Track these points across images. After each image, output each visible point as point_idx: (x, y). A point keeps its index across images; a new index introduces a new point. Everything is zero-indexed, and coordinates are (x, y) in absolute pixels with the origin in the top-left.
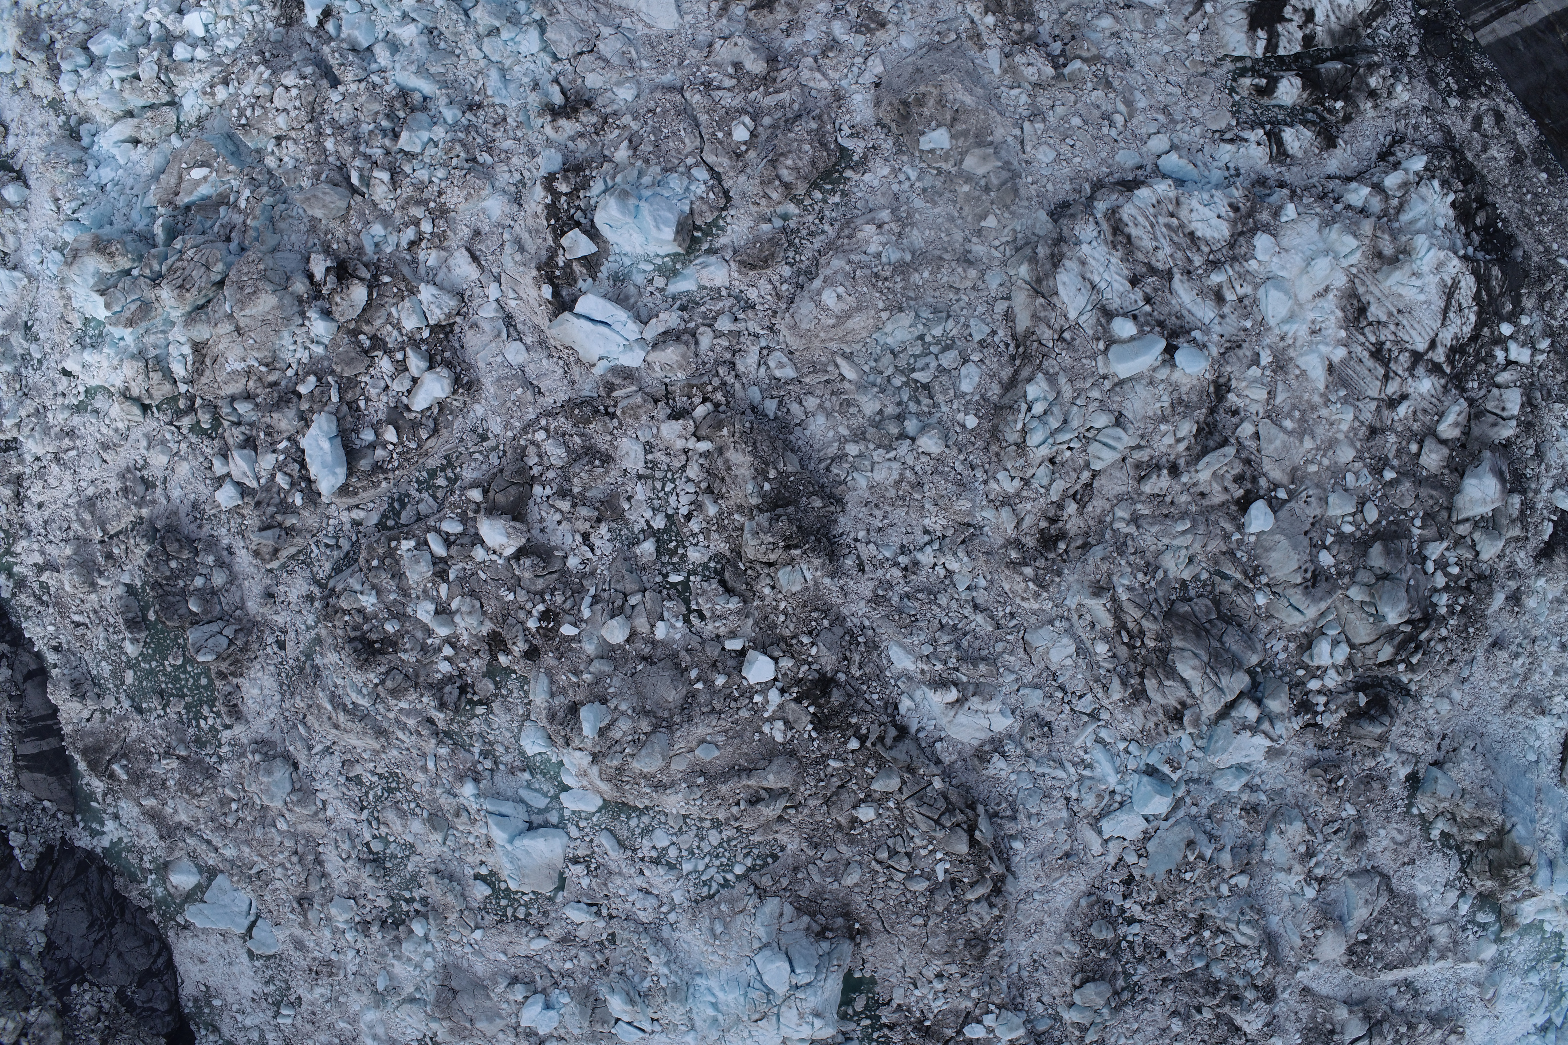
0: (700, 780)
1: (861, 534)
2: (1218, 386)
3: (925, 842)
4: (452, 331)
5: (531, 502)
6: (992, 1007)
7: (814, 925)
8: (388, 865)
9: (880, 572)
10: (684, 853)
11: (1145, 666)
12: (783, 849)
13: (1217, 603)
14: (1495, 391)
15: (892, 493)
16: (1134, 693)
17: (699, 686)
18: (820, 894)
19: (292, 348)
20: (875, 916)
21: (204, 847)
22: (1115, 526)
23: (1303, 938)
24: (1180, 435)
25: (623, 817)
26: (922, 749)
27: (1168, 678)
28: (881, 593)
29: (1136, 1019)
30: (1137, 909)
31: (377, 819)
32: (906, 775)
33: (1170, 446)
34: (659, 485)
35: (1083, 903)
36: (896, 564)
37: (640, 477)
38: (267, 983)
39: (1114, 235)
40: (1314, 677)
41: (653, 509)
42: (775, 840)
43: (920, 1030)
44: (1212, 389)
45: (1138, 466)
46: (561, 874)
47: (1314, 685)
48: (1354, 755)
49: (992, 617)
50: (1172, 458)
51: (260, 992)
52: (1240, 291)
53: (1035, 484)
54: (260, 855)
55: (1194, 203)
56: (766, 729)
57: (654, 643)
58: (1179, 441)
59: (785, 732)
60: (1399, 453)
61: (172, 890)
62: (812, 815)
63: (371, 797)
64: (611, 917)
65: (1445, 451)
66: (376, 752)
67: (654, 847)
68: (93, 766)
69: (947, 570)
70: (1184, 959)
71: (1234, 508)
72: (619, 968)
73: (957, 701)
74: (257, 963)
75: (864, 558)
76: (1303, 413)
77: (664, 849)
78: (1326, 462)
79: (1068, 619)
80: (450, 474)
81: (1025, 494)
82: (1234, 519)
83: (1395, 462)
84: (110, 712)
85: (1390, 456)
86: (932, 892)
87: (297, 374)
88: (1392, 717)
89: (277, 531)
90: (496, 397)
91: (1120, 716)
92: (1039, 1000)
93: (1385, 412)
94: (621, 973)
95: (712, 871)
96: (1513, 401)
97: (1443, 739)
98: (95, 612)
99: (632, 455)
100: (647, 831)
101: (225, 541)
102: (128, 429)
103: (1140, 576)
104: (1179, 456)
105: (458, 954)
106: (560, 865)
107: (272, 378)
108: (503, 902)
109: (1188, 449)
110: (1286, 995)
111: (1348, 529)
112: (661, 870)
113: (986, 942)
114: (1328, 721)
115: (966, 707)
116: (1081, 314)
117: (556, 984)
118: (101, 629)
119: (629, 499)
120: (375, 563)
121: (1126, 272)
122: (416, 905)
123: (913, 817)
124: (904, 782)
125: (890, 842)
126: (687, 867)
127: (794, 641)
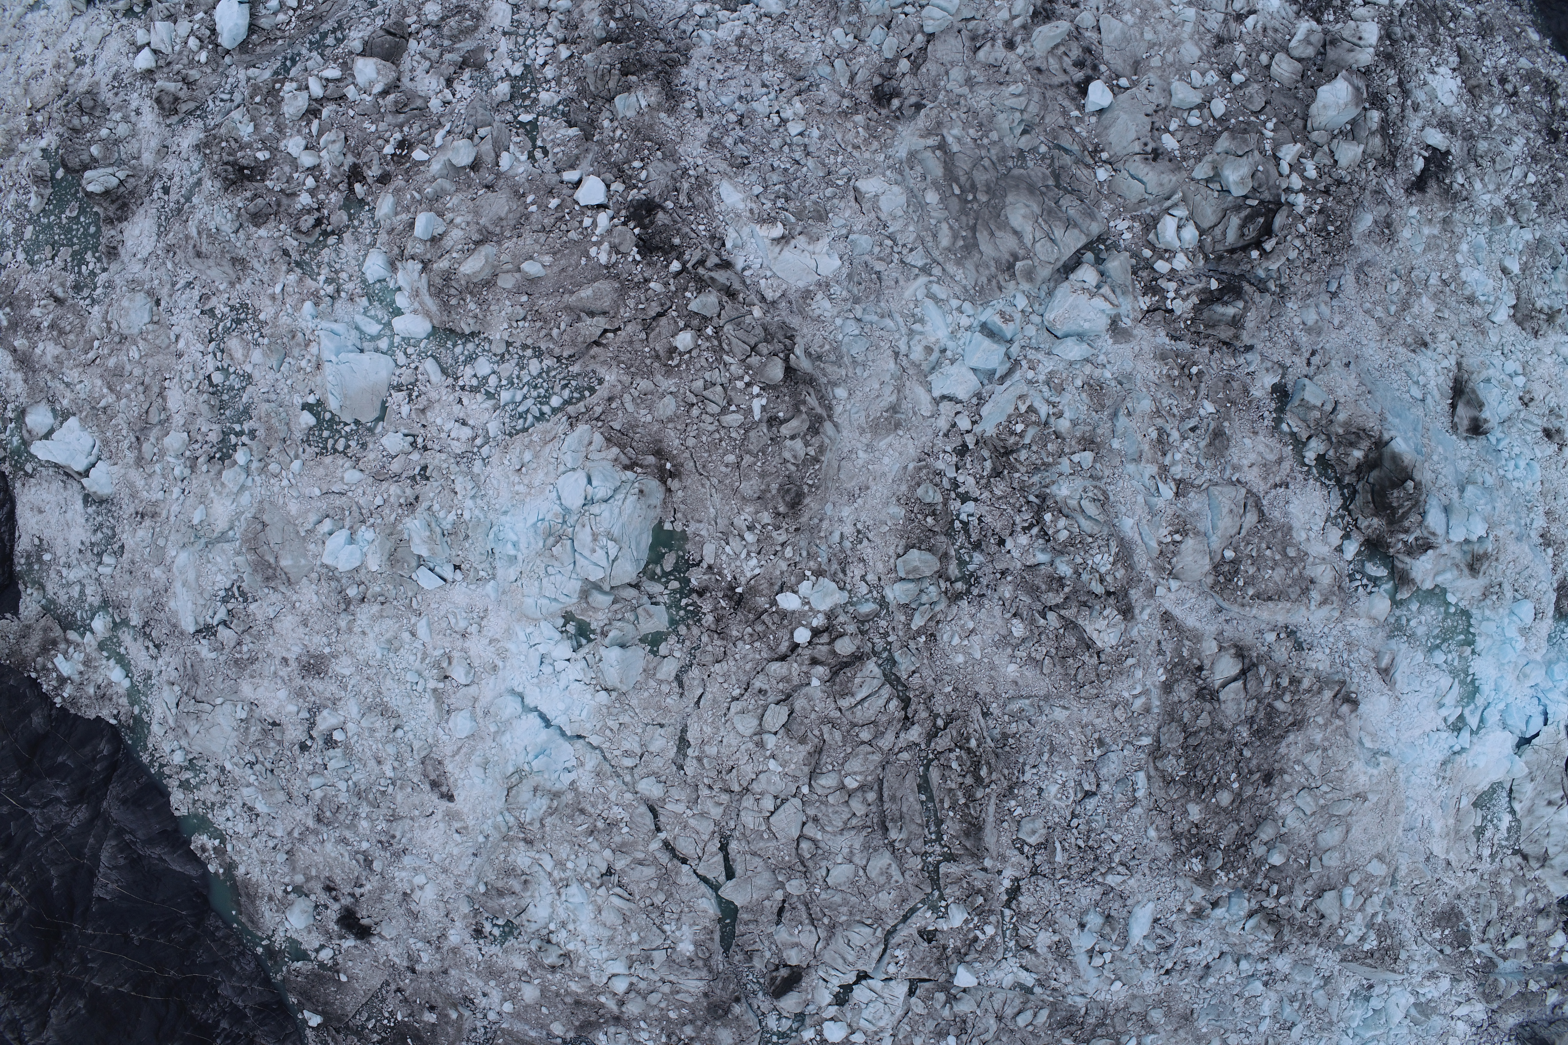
0: (524, 298)
1: (702, 84)
3: (741, 372)
5: (405, 55)
6: (808, 573)
7: (622, 456)
8: (225, 397)
9: (717, 117)
10: (504, 382)
11: (977, 219)
12: (601, 381)
13: (1057, 177)
14: (1351, 23)
15: (734, 49)
16: (966, 247)
17: (533, 208)
18: (633, 426)
20: (687, 454)
22: (949, 87)
23: (1160, 543)
24: (1015, 12)
25: (449, 344)
26: (747, 287)
27: (999, 228)
28: (715, 134)
29: (973, 617)
30: (971, 481)
31: (222, 351)
32: (725, 298)
33: (1006, 22)
34: (521, 40)
35: (911, 466)
36: (733, 110)
37: (505, 34)
38: (95, 531)
40: (1162, 258)
41: (514, 60)
42: (594, 372)
43: (730, 598)
45: (973, 37)
46: (384, 403)
47: (1162, 266)
48: (1212, 353)
49: (824, 165)
50: (1009, 35)
51: (88, 544)
53: (869, 42)
54: (110, 388)
56: (593, 251)
57: (499, 175)
58: (1014, 17)
59: (610, 254)
60: (1248, 64)
61: (26, 436)
62: (631, 342)
63: (220, 328)
64: (425, 448)
65: (1299, 66)
66: (231, 283)
67: (475, 375)
69: (782, 120)
70: (1025, 551)
71: (1073, 90)
72: (429, 503)
73: (783, 237)
74: (90, 510)
75: (703, 105)
76: (1145, 12)
77: (486, 378)
78: (1170, 58)
79: (901, 173)
80: (339, 35)
81: (859, 50)
82: (1073, 99)
83: (1245, 71)
85: (1239, 63)
86: (746, 431)
88: (1246, 302)
89: (180, 84)
91: (951, 268)
92: (863, 578)
93: (1233, 25)
94: (429, 508)
95: (529, 402)
96: (1371, 32)
97: (1313, 353)
99: (501, 14)
100: (471, 359)
103: (972, 131)
104: (1015, 34)
105: (276, 489)
106: (384, 392)
108: (326, 434)
109: (1024, 27)
110: (1145, 616)
111: (1194, 121)
112: (480, 397)
113: (800, 487)
114: (1181, 307)
115: (793, 242)
117: (363, 522)
119: (493, 51)
120: (258, 99)
122: (244, 438)
123: (729, 344)
124: (723, 307)
125: (707, 375)
126: (505, 396)
127: (626, 166)
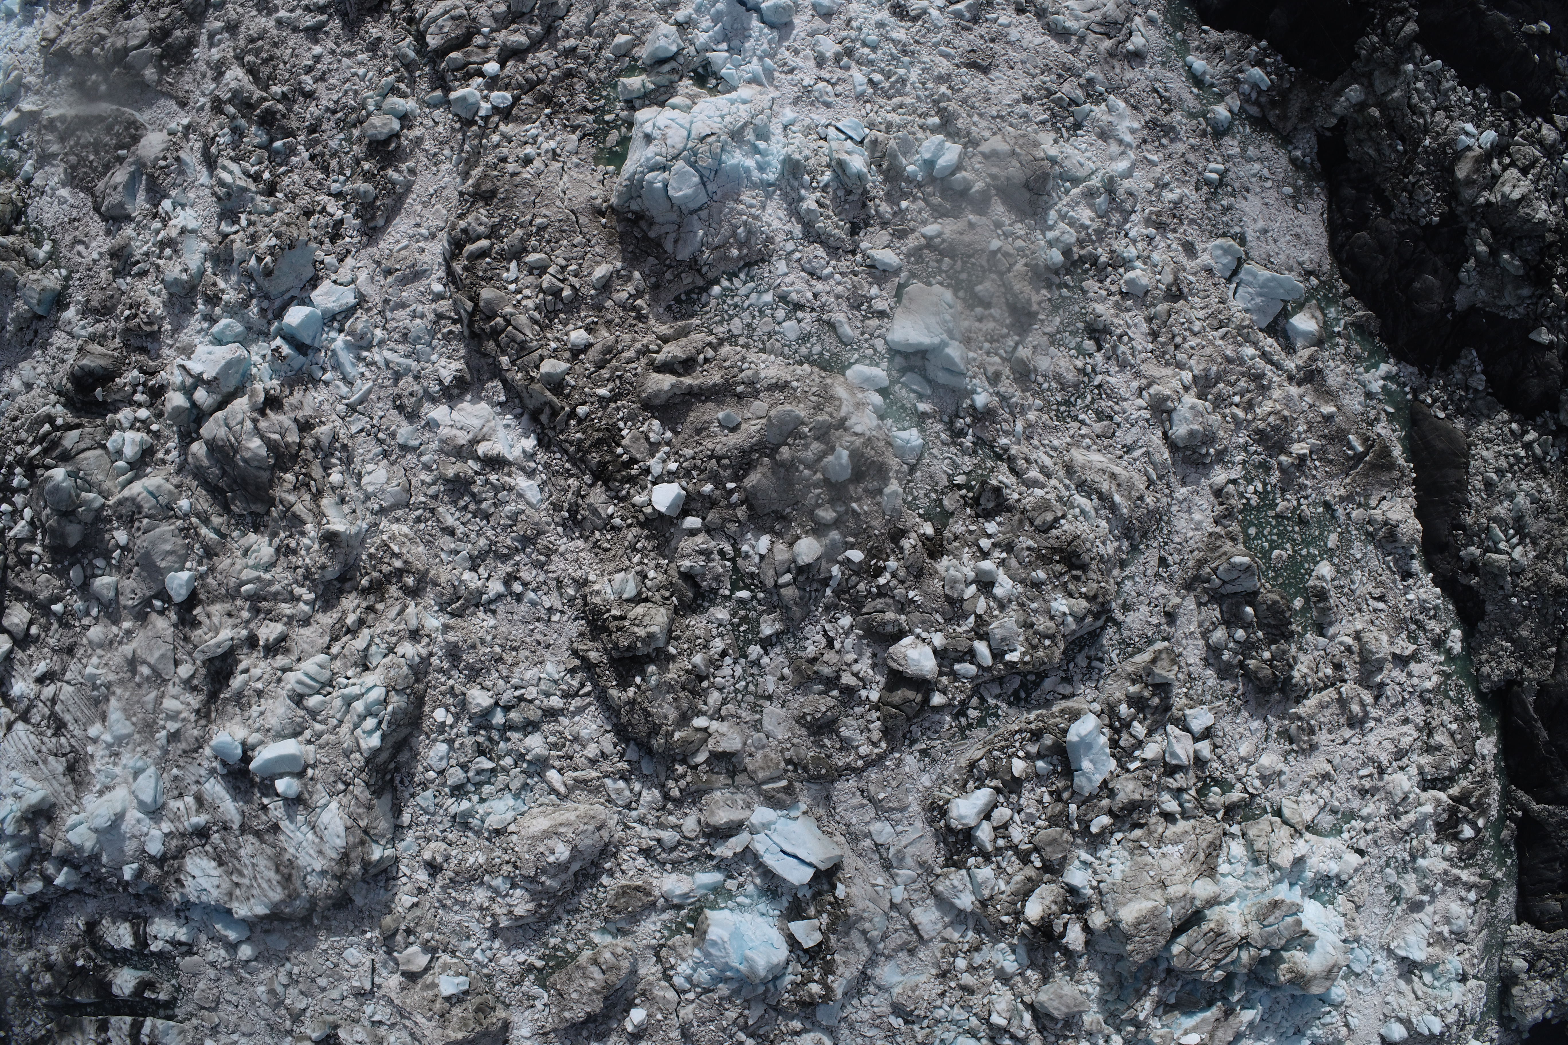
0: (740, 389)
1: (556, 618)
2: (207, 716)
3: (524, 303)
4: (946, 860)
5: (882, 686)
6: (481, 123)
7: (645, 228)
8: (1080, 326)
9: (541, 578)
11: (297, 456)
13: (226, 508)
15: (523, 653)
16: (310, 430)
17: (730, 485)
18: (636, 259)
19: (1113, 860)
21: (1276, 358)
24: (245, 676)
25: (827, 355)
26: (518, 398)
27: (276, 441)
29: (345, 94)
30: (330, 209)
31: (1086, 374)
32: (534, 374)
33: (255, 667)
34: (751, 687)
35: (381, 222)
36: (525, 584)
37: (770, 698)
38: (1230, 208)
39: (290, 875)
40: (143, 422)
41: (759, 665)
43: (557, 104)
44: (213, 715)
45: (287, 651)
46: (898, 302)
47: (143, 413)
48: (113, 338)
49: (439, 521)
50: (255, 655)
51: (1239, 199)
52: (179, 804)
53: (383, 648)
54: (1216, 346)
55: (215, 893)
56: (668, 435)
57: (772, 533)
58: (246, 671)
59: (650, 430)
60: (48, 628)
61: (1318, 314)
62: (634, 340)
63: (1089, 398)
64: (853, 253)
65: (5, 622)
66: (1077, 445)
67: (799, 321)
68: (1385, 452)
69: (476, 573)
70: (293, 151)
71: (203, 597)
72: (851, 198)
73: (478, 442)
75: (556, 594)
76: (131, 680)
77: (787, 318)
78: (115, 630)
79: (366, 510)
80: (963, 720)
81: (394, 640)
82: (204, 586)
83: (52, 619)
84: (1359, 505)
85: (56, 626)
86: (524, 250)
87: (1112, 833)
88: (72, 373)
89: (1151, 681)
90: (908, 791)
91: (326, 407)
93: (57, 668)
95: (743, 291)
98: (1360, 610)
99: (774, 721)
100: (804, 338)
101: (1209, 672)
102: (1300, 792)
103: (293, 545)
104: (248, 656)
105: (1019, 226)
106: (899, 311)
107: (1137, 833)
108: (964, 276)
110: (202, 100)
111: (100, 562)
112: (794, 296)
113: (476, 195)
114: (133, 376)
116: (326, 805)
117: (920, 186)
118: (1358, 593)
119: (783, 678)
120: (1048, 642)
121: (282, 838)
122: (1057, 280)
124: (537, 367)
126: (768, 297)
127: (629, 521)
